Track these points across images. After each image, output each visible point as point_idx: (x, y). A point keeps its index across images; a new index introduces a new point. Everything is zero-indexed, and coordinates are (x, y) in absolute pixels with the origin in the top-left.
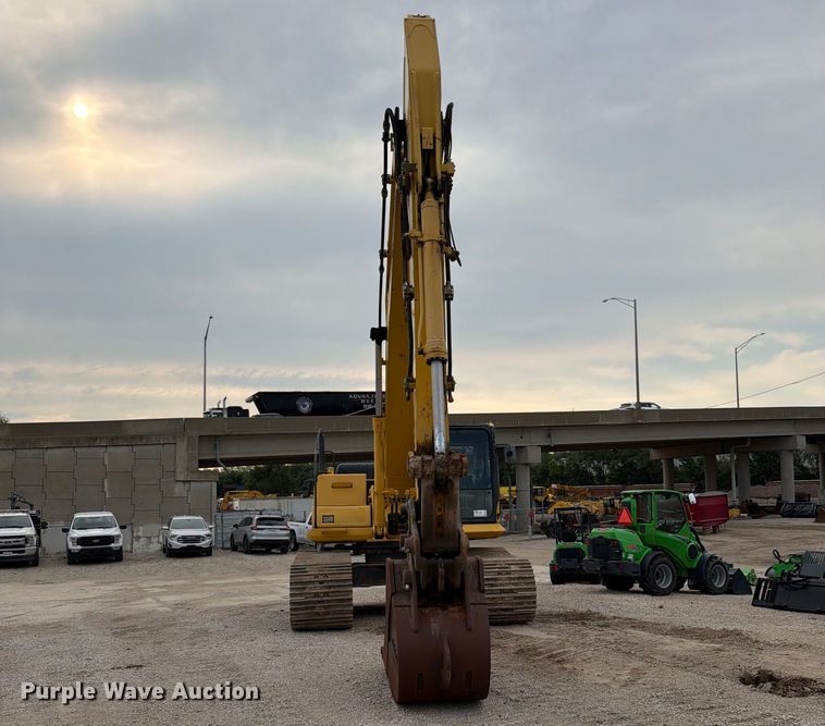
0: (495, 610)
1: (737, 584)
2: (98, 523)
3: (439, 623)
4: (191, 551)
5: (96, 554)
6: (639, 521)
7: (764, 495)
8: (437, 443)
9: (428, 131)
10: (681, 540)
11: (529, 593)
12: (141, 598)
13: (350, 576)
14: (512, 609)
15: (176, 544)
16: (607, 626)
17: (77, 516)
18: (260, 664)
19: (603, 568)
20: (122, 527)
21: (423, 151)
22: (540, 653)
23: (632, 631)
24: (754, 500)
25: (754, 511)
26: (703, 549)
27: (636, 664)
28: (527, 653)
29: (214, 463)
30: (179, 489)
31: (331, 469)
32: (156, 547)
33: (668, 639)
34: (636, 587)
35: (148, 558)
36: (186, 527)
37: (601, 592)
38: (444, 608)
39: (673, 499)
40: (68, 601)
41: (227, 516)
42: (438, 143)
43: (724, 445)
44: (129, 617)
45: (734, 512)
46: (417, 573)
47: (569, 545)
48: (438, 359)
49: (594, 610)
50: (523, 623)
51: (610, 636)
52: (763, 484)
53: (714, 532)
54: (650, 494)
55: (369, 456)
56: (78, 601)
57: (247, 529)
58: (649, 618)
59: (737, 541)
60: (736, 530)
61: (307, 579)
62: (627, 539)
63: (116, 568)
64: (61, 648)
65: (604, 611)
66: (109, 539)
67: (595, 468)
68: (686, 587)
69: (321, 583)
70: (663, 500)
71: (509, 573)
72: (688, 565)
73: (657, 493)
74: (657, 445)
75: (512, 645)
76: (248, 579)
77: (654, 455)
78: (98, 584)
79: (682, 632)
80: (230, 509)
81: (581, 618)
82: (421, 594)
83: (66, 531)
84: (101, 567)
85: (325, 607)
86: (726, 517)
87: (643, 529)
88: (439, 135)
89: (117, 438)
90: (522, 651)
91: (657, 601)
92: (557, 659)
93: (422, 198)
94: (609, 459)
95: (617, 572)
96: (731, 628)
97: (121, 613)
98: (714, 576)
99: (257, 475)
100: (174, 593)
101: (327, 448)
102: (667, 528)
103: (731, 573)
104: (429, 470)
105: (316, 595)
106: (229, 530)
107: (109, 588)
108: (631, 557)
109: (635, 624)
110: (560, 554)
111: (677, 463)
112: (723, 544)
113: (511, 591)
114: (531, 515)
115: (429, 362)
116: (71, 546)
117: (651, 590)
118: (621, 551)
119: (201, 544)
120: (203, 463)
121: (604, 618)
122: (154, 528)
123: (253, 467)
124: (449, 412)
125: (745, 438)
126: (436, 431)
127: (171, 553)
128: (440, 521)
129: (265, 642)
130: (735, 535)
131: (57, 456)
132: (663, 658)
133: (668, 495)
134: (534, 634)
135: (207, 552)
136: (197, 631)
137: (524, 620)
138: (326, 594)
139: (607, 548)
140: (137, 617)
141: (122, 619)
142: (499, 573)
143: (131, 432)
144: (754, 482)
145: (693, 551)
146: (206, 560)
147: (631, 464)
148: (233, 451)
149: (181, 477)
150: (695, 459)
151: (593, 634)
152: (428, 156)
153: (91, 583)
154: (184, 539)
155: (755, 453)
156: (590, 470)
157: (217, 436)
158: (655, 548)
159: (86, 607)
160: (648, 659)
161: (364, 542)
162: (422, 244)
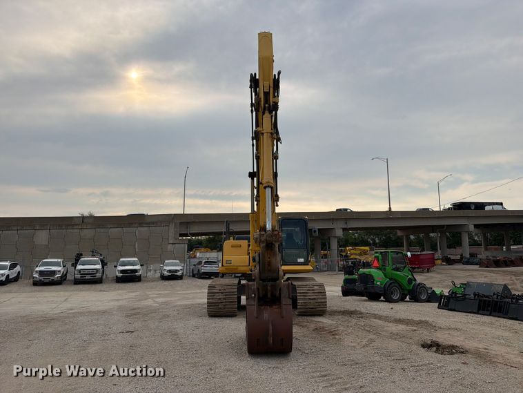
0: (307, 308)
1: (432, 297)
2: (130, 263)
3: (268, 314)
4: (173, 277)
5: (129, 278)
6: (383, 266)
7: (454, 254)
8: (267, 226)
9: (267, 84)
10: (404, 275)
11: (323, 300)
12: (146, 299)
13: (236, 290)
14: (315, 308)
15: (166, 274)
16: (361, 317)
17: (121, 260)
18: (188, 332)
19: (365, 289)
20: (141, 265)
21: (264, 93)
22: (326, 330)
23: (374, 320)
24: (449, 256)
25: (449, 261)
26: (415, 280)
27: (371, 336)
28: (319, 330)
29: (186, 235)
30: (170, 247)
31: (231, 238)
32: (158, 275)
33: (390, 324)
34: (382, 298)
35: (153, 280)
36: (172, 266)
37: (365, 301)
38: (271, 306)
39: (399, 255)
40: (112, 300)
41: (192, 260)
42: (272, 90)
43: (433, 229)
44: (139, 308)
45: (439, 262)
46: (258, 289)
47: (351, 277)
48: (268, 186)
49: (358, 309)
50: (320, 315)
51: (362, 322)
52: (455, 248)
53: (428, 272)
54: (388, 252)
55: (248, 233)
56: (118, 300)
57: (200, 266)
58: (384, 314)
59: (439, 276)
60: (439, 271)
61: (216, 291)
62: (377, 274)
63: (138, 285)
64: (99, 322)
65: (363, 310)
66: (135, 271)
67: (372, 239)
68: (408, 299)
69: (222, 293)
70: (395, 255)
71: (313, 290)
72: (408, 288)
73: (391, 252)
74: (402, 228)
75: (312, 326)
76: (198, 291)
77: (399, 233)
78: (129, 292)
79: (399, 321)
80: (195, 257)
81: (350, 313)
82: (259, 299)
83: (116, 267)
84: (131, 284)
85: (224, 305)
86: (434, 264)
87: (385, 269)
88: (272, 85)
89: (142, 223)
90: (316, 329)
91: (391, 305)
92: (333, 333)
93: (263, 113)
94: (378, 235)
95: (372, 291)
96: (424, 319)
97: (135, 306)
98: (421, 293)
99: (209, 241)
100: (162, 297)
101: (231, 228)
102: (397, 269)
103: (429, 292)
104: (263, 238)
105: (220, 299)
106: (192, 267)
107: (134, 294)
108: (379, 283)
109: (376, 317)
110: (346, 281)
111: (412, 237)
112: (432, 277)
113: (315, 299)
114: (338, 262)
115: (265, 188)
116: (117, 274)
117: (389, 300)
118: (374, 280)
119: (178, 274)
120: (181, 235)
121: (362, 314)
122: (158, 266)
123: (208, 237)
124: (276, 212)
125: (444, 226)
126: (267, 220)
127: (164, 278)
128: (269, 264)
129: (194, 321)
130: (439, 273)
131: (115, 231)
132: (386, 334)
133: (397, 253)
134: (325, 321)
135: (180, 278)
136: (164, 316)
137: (321, 313)
138: (225, 299)
139: (367, 279)
140: (142, 308)
141: (134, 309)
142: (308, 290)
143: (149, 220)
144: (450, 247)
145: (410, 281)
146: (180, 281)
147: (390, 237)
148: (195, 229)
149: (171, 242)
150: (421, 235)
151: (354, 321)
152: (267, 94)
153: (125, 291)
154: (170, 271)
155: (450, 233)
156: (369, 240)
157: (188, 222)
158: (391, 279)
159: (120, 303)
160: (378, 334)
161: (246, 273)
162: (263, 134)
